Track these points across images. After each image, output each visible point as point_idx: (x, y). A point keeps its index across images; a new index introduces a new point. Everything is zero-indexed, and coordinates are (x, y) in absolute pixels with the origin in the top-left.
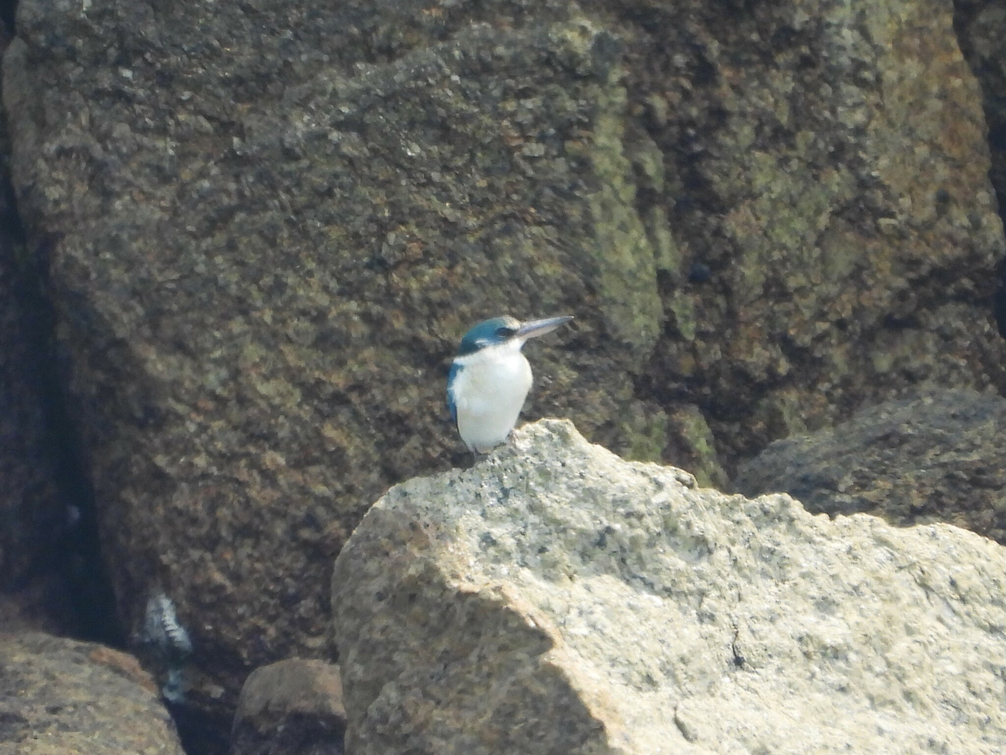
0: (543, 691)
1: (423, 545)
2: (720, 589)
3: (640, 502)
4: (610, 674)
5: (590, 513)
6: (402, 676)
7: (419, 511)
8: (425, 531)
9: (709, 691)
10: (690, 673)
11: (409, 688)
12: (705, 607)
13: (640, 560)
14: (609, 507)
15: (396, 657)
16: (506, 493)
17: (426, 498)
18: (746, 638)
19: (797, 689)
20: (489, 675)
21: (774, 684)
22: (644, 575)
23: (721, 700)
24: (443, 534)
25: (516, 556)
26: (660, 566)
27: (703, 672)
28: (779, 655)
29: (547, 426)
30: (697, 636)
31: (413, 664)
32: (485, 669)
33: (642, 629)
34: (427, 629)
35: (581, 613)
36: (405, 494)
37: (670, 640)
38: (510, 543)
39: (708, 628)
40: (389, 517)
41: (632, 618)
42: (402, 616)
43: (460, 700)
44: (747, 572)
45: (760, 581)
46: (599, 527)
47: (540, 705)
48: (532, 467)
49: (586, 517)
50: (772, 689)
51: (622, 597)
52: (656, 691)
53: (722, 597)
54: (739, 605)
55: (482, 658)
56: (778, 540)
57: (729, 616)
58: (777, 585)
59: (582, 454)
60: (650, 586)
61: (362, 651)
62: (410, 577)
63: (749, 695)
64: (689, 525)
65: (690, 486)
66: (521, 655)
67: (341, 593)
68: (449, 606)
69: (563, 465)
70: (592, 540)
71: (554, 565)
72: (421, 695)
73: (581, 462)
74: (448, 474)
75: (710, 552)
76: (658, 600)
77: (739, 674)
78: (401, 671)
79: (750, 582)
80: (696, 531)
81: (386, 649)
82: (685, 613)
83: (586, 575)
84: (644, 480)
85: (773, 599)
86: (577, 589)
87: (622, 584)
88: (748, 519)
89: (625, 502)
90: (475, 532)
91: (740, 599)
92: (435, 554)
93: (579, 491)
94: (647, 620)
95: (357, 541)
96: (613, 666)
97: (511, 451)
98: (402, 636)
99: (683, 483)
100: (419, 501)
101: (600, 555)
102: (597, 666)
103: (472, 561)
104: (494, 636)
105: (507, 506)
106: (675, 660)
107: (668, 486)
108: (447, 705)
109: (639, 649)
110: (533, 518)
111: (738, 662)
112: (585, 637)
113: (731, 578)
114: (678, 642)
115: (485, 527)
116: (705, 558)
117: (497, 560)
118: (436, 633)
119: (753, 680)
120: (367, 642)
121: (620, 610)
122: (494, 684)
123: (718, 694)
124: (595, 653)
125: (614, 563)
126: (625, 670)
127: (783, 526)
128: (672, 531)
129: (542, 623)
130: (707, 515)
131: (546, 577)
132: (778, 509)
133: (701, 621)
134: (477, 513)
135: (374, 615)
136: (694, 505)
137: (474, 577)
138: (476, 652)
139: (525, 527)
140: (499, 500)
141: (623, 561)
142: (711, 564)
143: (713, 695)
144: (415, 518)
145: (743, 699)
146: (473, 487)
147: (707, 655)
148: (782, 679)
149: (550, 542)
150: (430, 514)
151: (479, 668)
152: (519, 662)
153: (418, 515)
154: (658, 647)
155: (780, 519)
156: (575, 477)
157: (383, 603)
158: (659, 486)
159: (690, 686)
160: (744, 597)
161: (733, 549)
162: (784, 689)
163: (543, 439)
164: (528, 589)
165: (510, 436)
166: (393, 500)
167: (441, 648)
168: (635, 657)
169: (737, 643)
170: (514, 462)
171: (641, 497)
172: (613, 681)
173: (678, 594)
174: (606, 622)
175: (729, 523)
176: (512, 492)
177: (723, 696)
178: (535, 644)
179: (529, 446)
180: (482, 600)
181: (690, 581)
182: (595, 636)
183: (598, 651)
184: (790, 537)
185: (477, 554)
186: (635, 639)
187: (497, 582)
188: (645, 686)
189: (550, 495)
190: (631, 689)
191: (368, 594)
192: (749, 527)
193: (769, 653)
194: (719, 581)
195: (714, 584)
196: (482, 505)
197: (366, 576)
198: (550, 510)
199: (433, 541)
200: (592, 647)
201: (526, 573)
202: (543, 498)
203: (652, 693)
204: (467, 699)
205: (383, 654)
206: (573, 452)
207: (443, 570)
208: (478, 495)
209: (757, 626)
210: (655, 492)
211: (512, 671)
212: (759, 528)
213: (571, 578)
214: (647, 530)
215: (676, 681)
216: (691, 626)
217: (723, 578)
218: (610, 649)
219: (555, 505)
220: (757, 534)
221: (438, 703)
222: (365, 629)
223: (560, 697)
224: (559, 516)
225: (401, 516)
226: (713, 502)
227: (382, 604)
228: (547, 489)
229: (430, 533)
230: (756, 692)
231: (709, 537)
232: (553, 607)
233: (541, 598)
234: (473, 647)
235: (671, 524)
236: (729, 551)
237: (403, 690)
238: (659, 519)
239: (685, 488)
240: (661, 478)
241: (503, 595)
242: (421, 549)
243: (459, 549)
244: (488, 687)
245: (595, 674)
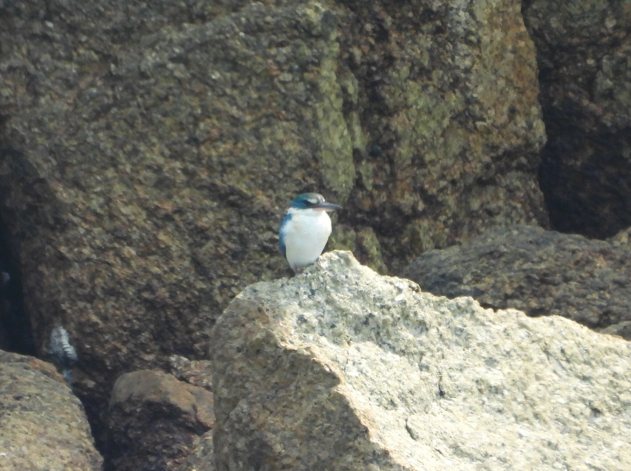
0: (333, 408)
1: (265, 321)
2: (432, 351)
3: (389, 300)
4: (370, 399)
5: (360, 305)
6: (250, 396)
7: (263, 301)
8: (267, 313)
9: (425, 410)
10: (415, 400)
11: (254, 403)
12: (423, 362)
13: (388, 333)
14: (372, 302)
15: (247, 385)
16: (313, 292)
17: (267, 294)
18: (446, 380)
19: (475, 411)
20: (302, 398)
21: (462, 407)
22: (390, 342)
23: (432, 416)
24: (277, 315)
25: (318, 330)
26: (398, 337)
27: (421, 399)
28: (465, 390)
29: (338, 254)
30: (419, 378)
31: (257, 390)
32: (300, 394)
33: (388, 374)
34: (266, 369)
35: (354, 364)
36: (255, 291)
37: (404, 381)
38: (314, 321)
39: (425, 374)
40: (245, 304)
41: (383, 367)
42: (251, 362)
43: (284, 412)
44: (447, 342)
45: (455, 347)
46: (365, 314)
47: (331, 416)
48: (328, 278)
49: (359, 308)
50: (461, 410)
51: (377, 354)
52: (396, 410)
53: (433, 356)
54: (442, 361)
55: (297, 388)
56: (465, 323)
57: (437, 367)
58: (464, 350)
59: (357, 271)
60: (393, 349)
61: (227, 381)
62: (258, 339)
63: (447, 413)
64: (416, 314)
65: (417, 291)
66: (320, 387)
67: (216, 346)
68: (280, 357)
69: (347, 277)
70: (362, 321)
71: (339, 335)
72: (261, 407)
73: (356, 276)
74: (280, 280)
75: (427, 329)
76: (397, 357)
77: (442, 401)
78: (249, 393)
79: (449, 348)
80: (420, 317)
81: (241, 380)
82: (412, 365)
83: (357, 342)
84: (391, 287)
85: (462, 358)
86: (352, 349)
87: (377, 347)
88: (448, 311)
89: (381, 299)
90: (295, 315)
91: (443, 357)
92: (272, 327)
93: (355, 293)
94: (391, 368)
95: (226, 317)
96: (371, 394)
97: (317, 268)
98: (251, 373)
99: (413, 289)
100: (263, 295)
101: (366, 330)
102: (363, 394)
103: (292, 331)
104: (305, 375)
105: (314, 300)
106: (406, 392)
107: (405, 290)
108: (277, 414)
109: (386, 385)
110: (328, 307)
111: (442, 394)
112: (357, 377)
113: (438, 345)
114: (408, 381)
115: (300, 312)
116: (424, 333)
117: (307, 331)
118: (271, 372)
119: (449, 404)
120: (230, 376)
121: (376, 362)
122: (304, 403)
123: (430, 412)
124: (362, 387)
125: (373, 334)
126: (379, 397)
127: (468, 315)
128: (407, 317)
129: (333, 369)
130: (426, 308)
131: (335, 342)
132: (466, 305)
133: (421, 370)
134: (296, 303)
135: (235, 360)
136: (419, 302)
137: (294, 341)
138: (295, 384)
139: (324, 312)
140: (309, 296)
141: (378, 334)
142: (427, 336)
143: (427, 413)
144: (260, 305)
145: (444, 416)
146: (294, 288)
147: (424, 390)
148: (466, 404)
149: (337, 322)
150: (270, 303)
151: (296, 393)
152: (319, 391)
153: (263, 304)
154: (397, 384)
155: (467, 312)
156: (353, 284)
157: (240, 354)
158: (400, 291)
159: (414, 408)
160: (445, 356)
161: (441, 328)
162: (467, 410)
163: (335, 262)
164: (325, 349)
166: (248, 294)
167: (274, 381)
168: (385, 389)
169: (441, 383)
170: (318, 274)
171: (390, 297)
172: (372, 403)
173: (408, 354)
174: (368, 369)
175: (437, 313)
176: (316, 292)
177: (433, 413)
178: (329, 381)
179: (327, 266)
180: (299, 355)
181: (415, 346)
182: (362, 377)
183: (363, 386)
184: (472, 322)
185: (296, 328)
186: (385, 379)
187: (307, 345)
188: (390, 407)
189: (339, 294)
190: (381, 408)
191: (231, 348)
192: (449, 316)
193: (459, 389)
194: (432, 347)
195: (429, 349)
196: (299, 299)
197: (230, 338)
198: (338, 303)
199: (271, 319)
200: (360, 384)
201: (323, 340)
202: (334, 296)
203: (393, 411)
204: (288, 411)
205: (240, 383)
206: (352, 270)
207: (277, 336)
208: (297, 293)
209: (452, 374)
210: (397, 294)
211: (315, 396)
212: (455, 316)
213: (349, 343)
214: (392, 316)
215: (407, 404)
216: (415, 373)
217: (434, 345)
218: (371, 385)
219: (341, 300)
220: (454, 320)
221: (271, 412)
222: (229, 368)
223: (343, 412)
224: (343, 307)
225: (253, 304)
226: (429, 300)
227: (240, 355)
228: (337, 291)
229: (269, 314)
230: (451, 411)
231: (427, 321)
232: (338, 359)
233: (332, 355)
234: (292, 381)
235: (405, 313)
236: (438, 330)
237: (251, 404)
238: (399, 310)
239: (414, 292)
240: (401, 286)
241: (311, 352)
242: (264, 323)
243: (285, 324)
244: (301, 404)
245: (362, 399)
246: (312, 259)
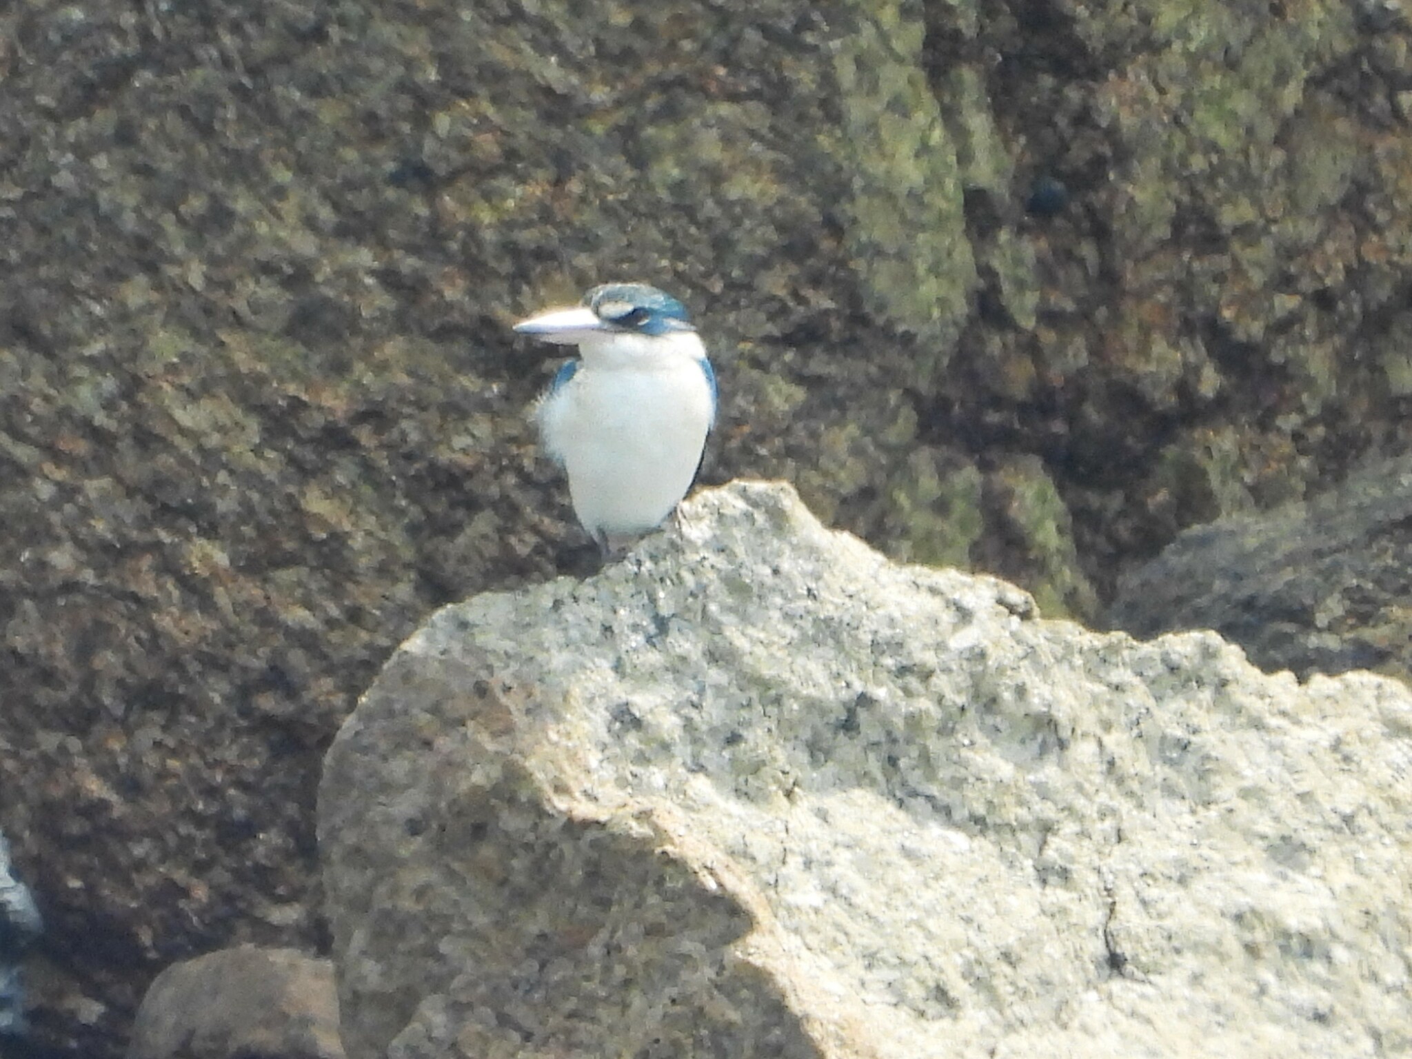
0: (734, 1016)
1: (499, 726)
2: (1081, 818)
3: (926, 647)
4: (863, 984)
5: (826, 666)
6: (457, 983)
7: (491, 659)
8: (504, 700)
9: (1057, 1019)
10: (1022, 983)
11: (470, 1006)
12: (1050, 854)
13: (926, 760)
14: (865, 655)
15: (445, 946)
16: (662, 624)
17: (504, 635)
18: (1131, 916)
19: (1231, 1017)
20: (627, 983)
21: (1185, 1007)
22: (934, 790)
23: (1080, 1036)
24: (539, 706)
25: (683, 752)
26: (963, 773)
27: (1045, 982)
28: (1196, 947)
29: (744, 494)
30: (1035, 911)
31: (478, 960)
32: (620, 971)
33: (927, 897)
34: (506, 891)
35: (808, 864)
36: (464, 625)
37: (982, 918)
38: (669, 724)
39: (1057, 895)
40: (433, 671)
41: (908, 874)
42: (456, 866)
43: (569, 1032)
44: (1135, 786)
45: (1160, 803)
46: (845, 695)
47: (726, 1043)
48: (712, 575)
49: (820, 675)
50: (1181, 1016)
51: (888, 832)
52: (955, 1018)
53: (1084, 834)
54: (1118, 850)
55: (612, 950)
56: (1195, 721)
57: (1098, 871)
58: (1193, 812)
59: (813, 552)
60: (945, 812)
61: (377, 935)
62: (475, 789)
63: (1135, 1027)
64: (1021, 691)
65: (1025, 616)
66: (688, 945)
67: (337, 820)
68: (550, 846)
69: (776, 572)
70: (832, 718)
71: (756, 768)
72: (494, 1022)
73: (809, 567)
74: (549, 587)
75: (1062, 745)
76: (959, 839)
77: (1116, 985)
78: (452, 975)
79: (1140, 806)
80: (1036, 703)
81: (426, 930)
82: (1011, 865)
83: (821, 789)
84: (935, 604)
85: (1186, 838)
86: (801, 815)
87: (890, 807)
88: (1136, 680)
89: (897, 646)
90: (600, 703)
91: (1120, 840)
92: (521, 745)
93: (807, 624)
94: (937, 878)
95: (368, 717)
96: (869, 967)
97: (672, 544)
98: (456, 903)
99: (1012, 610)
100: (490, 639)
101: (848, 748)
102: (840, 967)
103: (594, 758)
104: (637, 906)
105: (665, 651)
106: (992, 955)
107: (981, 615)
108: (545, 1042)
109: (920, 936)
110: (715, 675)
111: (1115, 962)
112: (817, 911)
113: (1103, 798)
114: (997, 920)
115: (620, 692)
116: (1053, 757)
117: (642, 759)
118: (523, 898)
119: (1143, 996)
120: (387, 915)
121: (883, 858)
122: (637, 1000)
123: (1075, 1024)
124: (835, 943)
125: (874, 765)
126: (893, 975)
127: (1206, 695)
128: (991, 704)
129: (731, 882)
130: (1059, 673)
131: (741, 793)
132: (1197, 660)
133: (1044, 882)
134: (605, 664)
135: (402, 863)
136: (1031, 653)
137: (598, 791)
138: (603, 935)
139: (701, 692)
140: (649, 639)
141: (892, 761)
142: (1064, 767)
143: (1065, 1027)
144: (483, 674)
145: (1123, 1036)
146: (598, 613)
147: (1053, 949)
148: (1201, 996)
149: (748, 724)
150: (514, 666)
151: (607, 969)
152: (686, 958)
153: (490, 668)
154: (959, 930)
155: (1200, 682)
156: (799, 597)
157: (419, 839)
158: (964, 615)
159: (1020, 1010)
160: (1127, 834)
161: (1108, 740)
162: (1205, 1016)
163: (736, 522)
164: (705, 817)
165: (673, 514)
166: (441, 637)
167: (533, 928)
168: (915, 947)
169: (1113, 925)
170: (679, 565)
171: (928, 635)
172: (870, 997)
173: (998, 828)
174: (858, 881)
175: (1099, 688)
176: (673, 625)
177: (1084, 1029)
178: (717, 922)
179: (708, 534)
180: (613, 836)
181: (1021, 802)
182: (836, 910)
183: (841, 938)
184: (1218, 717)
185: (604, 747)
186: (915, 916)
187: (645, 803)
188: (933, 1008)
189: (750, 631)
190: (904, 1013)
191: (389, 821)
192: (1139, 696)
193: (1175, 945)
194: (1080, 803)
195: (1069, 809)
196: (615, 648)
197: (386, 787)
198: (747, 659)
199: (520, 719)
200: (831, 932)
201: (700, 785)
202: (736, 636)
203: (946, 1023)
204: (585, 1031)
205: (422, 940)
206: (795, 548)
207: (539, 776)
208: (607, 629)
209: (1152, 893)
210: (955, 628)
211: (671, 976)
212: (1159, 699)
213: (789, 794)
214: (940, 700)
215: (994, 999)
216: (1023, 892)
217: (1087, 796)
218: (865, 936)
219: (760, 651)
220: (1156, 711)
221: (528, 1036)
222: (382, 890)
223: (766, 1028)
224: (767, 672)
225: (461, 669)
226: (1068, 647)
227: (418, 843)
228: (745, 618)
229: (513, 703)
230: (1149, 1021)
231: (1061, 716)
232: (753, 850)
233: (731, 835)
234: (596, 927)
235: (985, 688)
236: (1100, 744)
237: (458, 1010)
238: (963, 680)
239: (1015, 619)
240: (969, 600)
241: (656, 828)
242: (495, 735)
243: (568, 735)
244: (625, 1006)
245: (835, 984)
246: (656, 515)
